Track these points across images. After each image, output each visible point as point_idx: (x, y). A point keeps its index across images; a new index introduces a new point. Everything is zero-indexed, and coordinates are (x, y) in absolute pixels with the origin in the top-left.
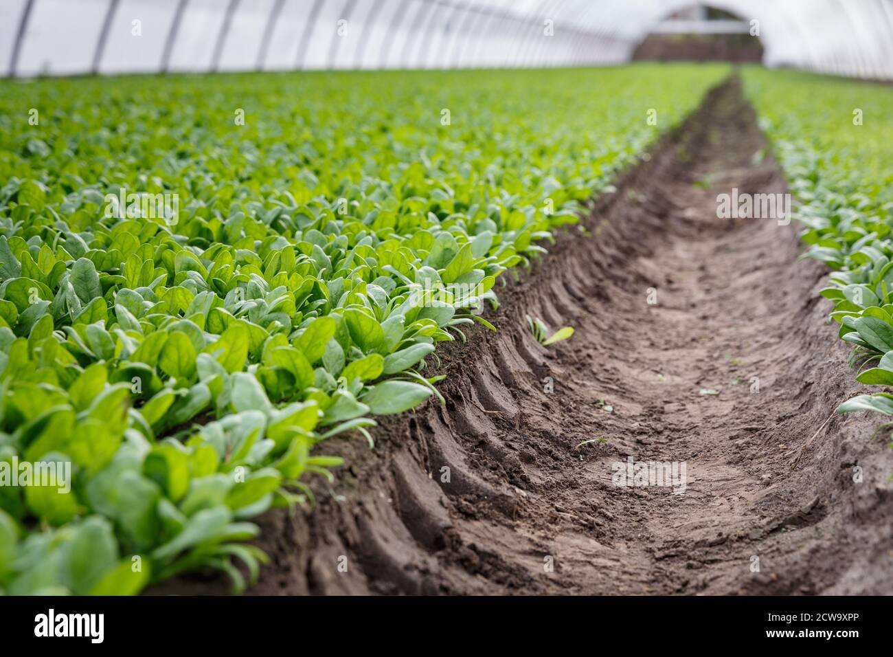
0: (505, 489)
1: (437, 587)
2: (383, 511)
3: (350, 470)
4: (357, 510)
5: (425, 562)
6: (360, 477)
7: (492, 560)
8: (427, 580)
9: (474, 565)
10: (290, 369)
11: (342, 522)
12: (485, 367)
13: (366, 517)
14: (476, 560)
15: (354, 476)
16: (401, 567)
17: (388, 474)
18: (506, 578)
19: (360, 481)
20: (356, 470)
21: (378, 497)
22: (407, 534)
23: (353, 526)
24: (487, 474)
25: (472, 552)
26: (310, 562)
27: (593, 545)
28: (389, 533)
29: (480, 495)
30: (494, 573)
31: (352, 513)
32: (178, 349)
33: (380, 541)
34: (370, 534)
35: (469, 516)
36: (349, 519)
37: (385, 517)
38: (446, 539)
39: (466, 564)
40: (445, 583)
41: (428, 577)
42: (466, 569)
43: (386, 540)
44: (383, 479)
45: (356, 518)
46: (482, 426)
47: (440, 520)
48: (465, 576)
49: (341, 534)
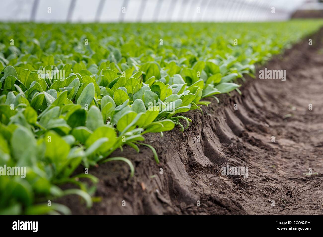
0: (261, 123)
1: (242, 146)
2: (223, 122)
3: (212, 108)
4: (215, 120)
5: (238, 139)
6: (215, 110)
7: (259, 142)
8: (239, 144)
9: (253, 142)
10: (190, 76)
11: (211, 122)
12: (252, 90)
13: (218, 122)
14: (254, 141)
15: (213, 110)
16: (230, 139)
17: (224, 113)
18: (264, 147)
19: (215, 112)
20: (214, 108)
21: (221, 118)
22: (231, 130)
23: (214, 124)
24: (255, 119)
25: (253, 138)
26: (202, 130)
27: (292, 142)
28: (225, 129)
29: (253, 125)
30: (260, 146)
31: (214, 121)
32: (153, 69)
33: (223, 130)
34: (219, 127)
35: (250, 131)
36: (213, 122)
37: (224, 124)
38: (243, 134)
39: (251, 142)
40: (244, 145)
41: (239, 143)
42: (251, 143)
43: (224, 131)
44: (222, 113)
45: (215, 122)
46: (252, 106)
47: (241, 129)
48: (251, 145)
49: (211, 125)
